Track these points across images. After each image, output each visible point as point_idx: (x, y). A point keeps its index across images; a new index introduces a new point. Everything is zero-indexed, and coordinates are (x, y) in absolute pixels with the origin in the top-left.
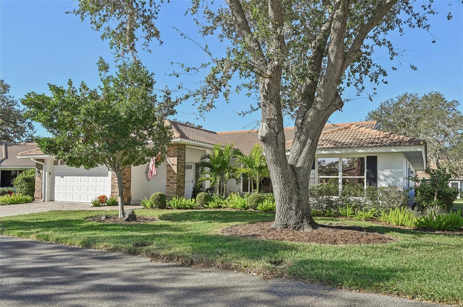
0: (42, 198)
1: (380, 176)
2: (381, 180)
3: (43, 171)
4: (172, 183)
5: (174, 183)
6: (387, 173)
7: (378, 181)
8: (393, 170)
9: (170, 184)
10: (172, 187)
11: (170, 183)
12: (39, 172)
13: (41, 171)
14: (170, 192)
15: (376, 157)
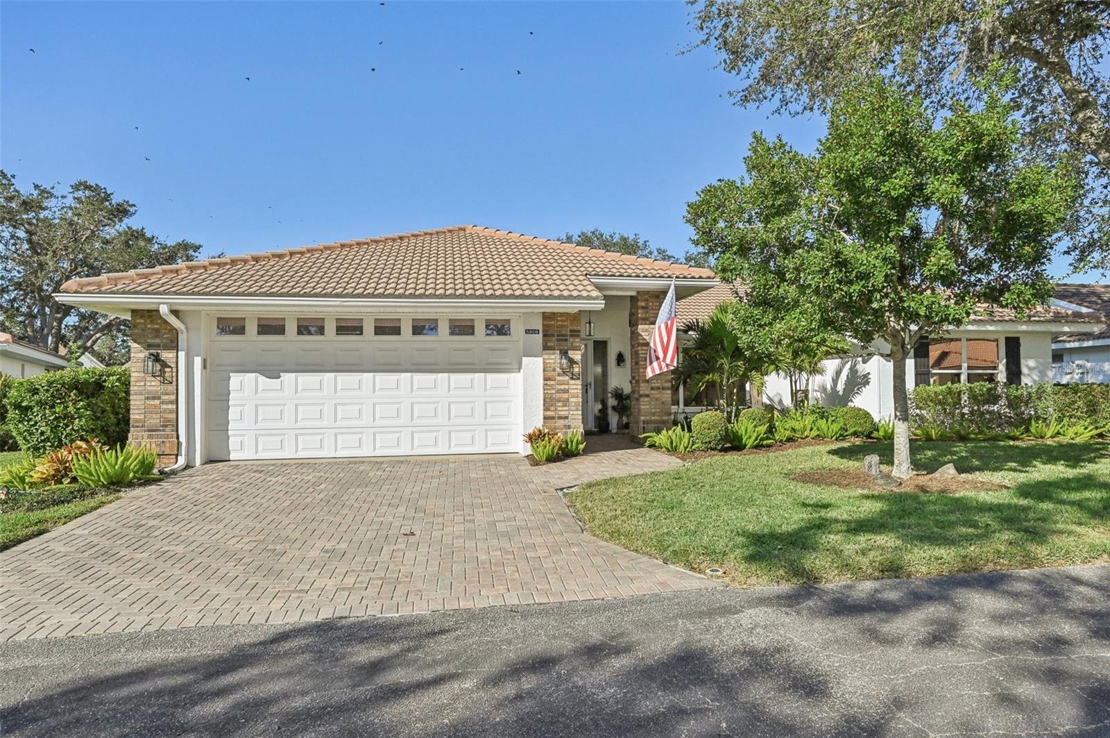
0: (177, 455)
1: (1024, 370)
2: (1024, 375)
3: (182, 355)
4: (659, 388)
5: (663, 389)
6: (1032, 363)
7: (1023, 378)
8: (1040, 360)
9: (653, 392)
10: (657, 399)
11: (652, 389)
12: (157, 359)
13: (167, 355)
14: (653, 411)
15: (1018, 339)
